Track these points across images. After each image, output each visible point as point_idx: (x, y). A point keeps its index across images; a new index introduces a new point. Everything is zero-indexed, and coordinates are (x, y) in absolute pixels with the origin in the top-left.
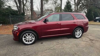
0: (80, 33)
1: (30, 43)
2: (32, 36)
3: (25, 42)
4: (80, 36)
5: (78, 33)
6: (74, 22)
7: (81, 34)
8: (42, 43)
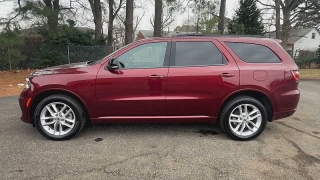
0: (255, 121)
1: (63, 133)
2: (68, 112)
3: (46, 128)
4: (255, 130)
5: (245, 119)
6: (225, 74)
7: (258, 125)
8: (100, 140)
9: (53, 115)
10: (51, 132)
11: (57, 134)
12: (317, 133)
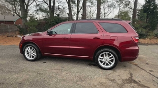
4: (112, 65)
6: (96, 38)
9: (29, 51)
10: (28, 57)
11: (30, 59)
12: (151, 71)
